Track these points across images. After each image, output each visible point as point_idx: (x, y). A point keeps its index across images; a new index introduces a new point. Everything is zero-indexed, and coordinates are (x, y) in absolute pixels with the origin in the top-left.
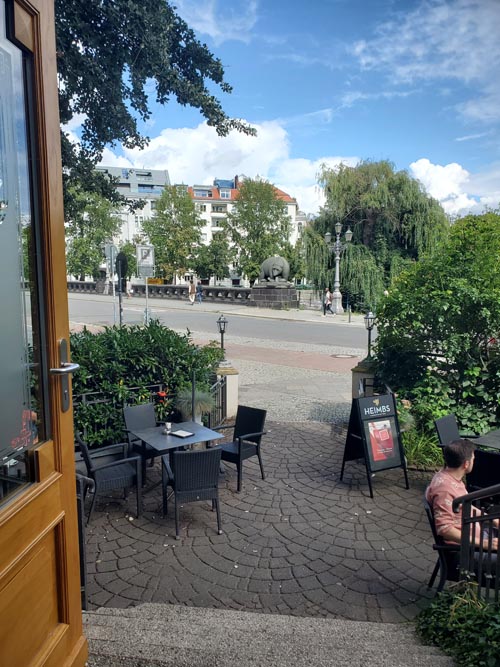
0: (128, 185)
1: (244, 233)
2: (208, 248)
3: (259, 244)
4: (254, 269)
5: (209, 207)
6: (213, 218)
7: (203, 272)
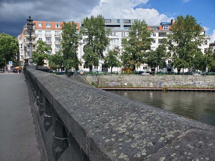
0: (119, 26)
1: (175, 44)
2: (154, 52)
3: (185, 49)
4: (181, 63)
5: (157, 34)
6: (159, 40)
7: (151, 64)
